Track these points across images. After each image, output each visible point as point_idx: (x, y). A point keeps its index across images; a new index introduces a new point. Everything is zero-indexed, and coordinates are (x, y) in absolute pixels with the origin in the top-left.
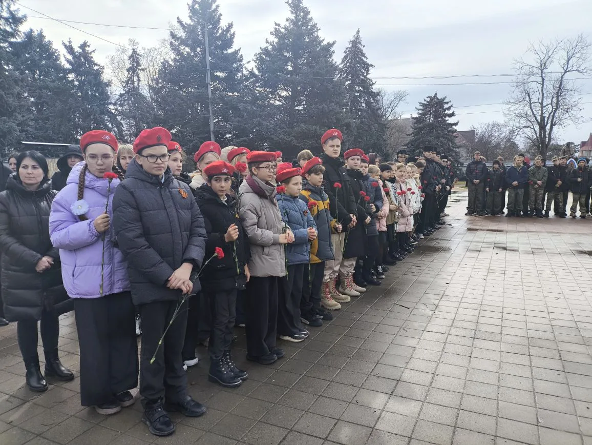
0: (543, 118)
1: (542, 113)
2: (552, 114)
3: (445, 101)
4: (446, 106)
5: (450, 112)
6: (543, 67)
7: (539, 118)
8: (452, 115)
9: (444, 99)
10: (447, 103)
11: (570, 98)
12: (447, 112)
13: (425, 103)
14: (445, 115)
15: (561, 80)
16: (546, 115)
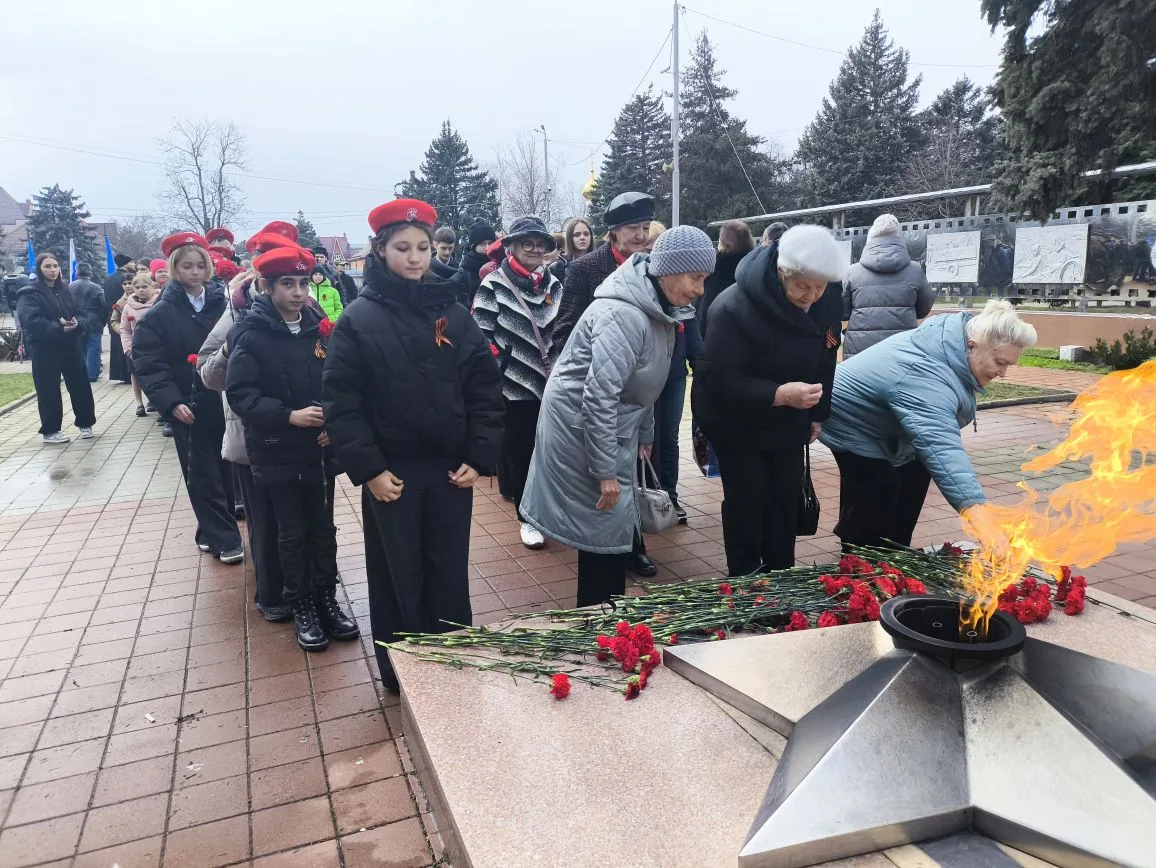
0: (207, 220)
1: (205, 215)
2: (217, 216)
3: (73, 195)
4: (75, 203)
5: (83, 211)
6: (196, 153)
7: (203, 221)
8: (87, 215)
9: (71, 193)
10: (76, 198)
11: (235, 196)
12: (77, 211)
13: (43, 196)
14: (76, 215)
15: (221, 173)
16: (210, 216)
